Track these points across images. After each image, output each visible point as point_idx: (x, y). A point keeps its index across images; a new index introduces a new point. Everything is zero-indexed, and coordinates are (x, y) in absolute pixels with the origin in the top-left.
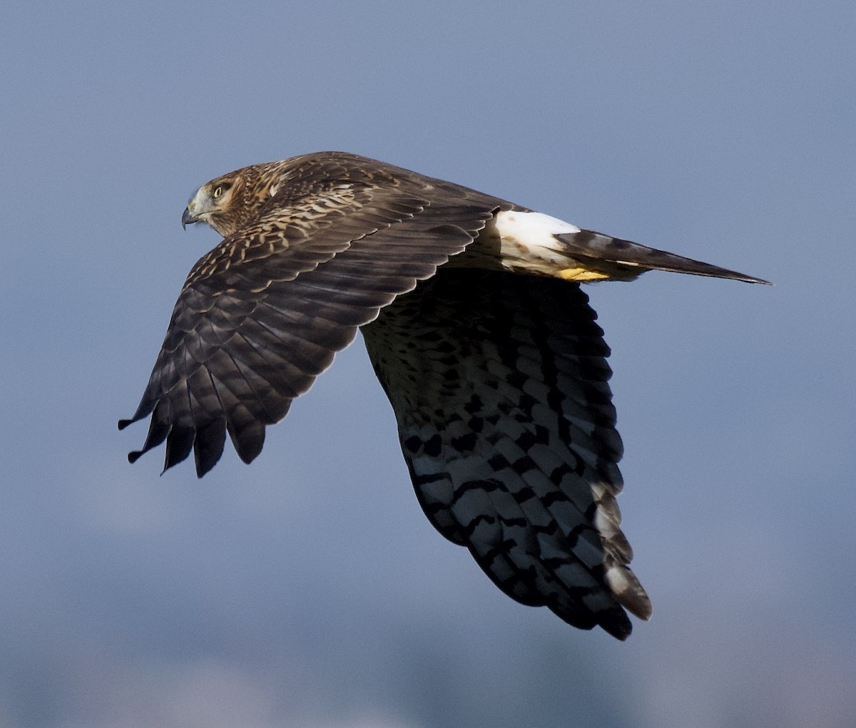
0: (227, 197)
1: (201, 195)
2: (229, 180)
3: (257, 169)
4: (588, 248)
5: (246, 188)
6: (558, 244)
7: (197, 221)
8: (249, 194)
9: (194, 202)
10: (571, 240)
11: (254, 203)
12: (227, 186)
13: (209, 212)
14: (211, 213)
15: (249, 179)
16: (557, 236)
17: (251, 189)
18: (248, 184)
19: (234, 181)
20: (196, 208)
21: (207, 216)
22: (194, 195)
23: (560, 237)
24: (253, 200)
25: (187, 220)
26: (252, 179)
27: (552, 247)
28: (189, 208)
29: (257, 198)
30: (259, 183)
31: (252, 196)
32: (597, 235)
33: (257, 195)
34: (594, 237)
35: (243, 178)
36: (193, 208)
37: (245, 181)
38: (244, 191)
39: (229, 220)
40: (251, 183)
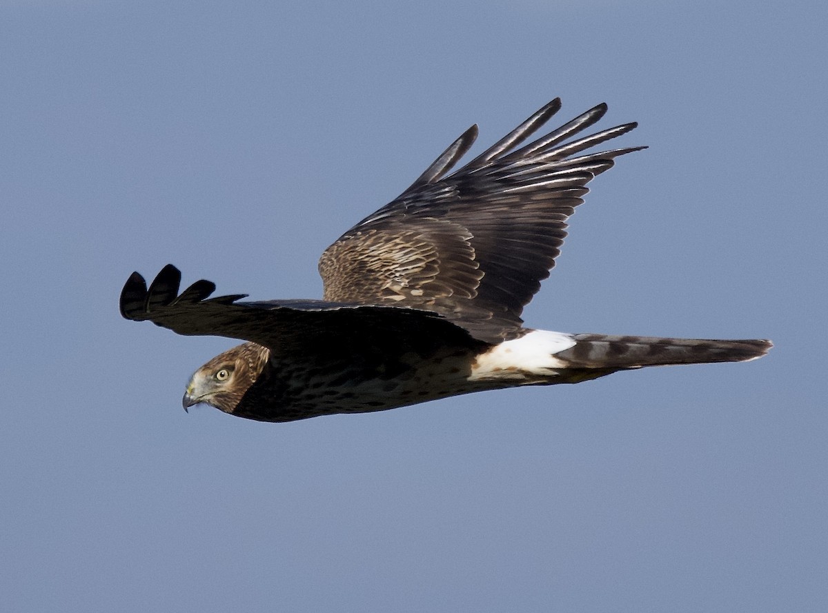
0: (229, 379)
1: (199, 379)
2: (230, 363)
3: (254, 349)
4: (589, 360)
5: (250, 369)
6: (560, 363)
7: (199, 403)
8: (255, 374)
9: (192, 386)
10: (571, 357)
12: (229, 368)
13: (211, 393)
14: (213, 395)
15: (251, 361)
16: (556, 355)
17: (254, 369)
18: (251, 365)
19: (235, 364)
20: (196, 391)
21: (209, 398)
22: (191, 380)
23: (560, 355)
25: (187, 403)
26: (252, 359)
28: (189, 392)
30: (260, 362)
32: (593, 343)
34: (591, 347)
35: (244, 360)
36: (192, 392)
37: (246, 362)
38: (248, 371)
40: (254, 363)
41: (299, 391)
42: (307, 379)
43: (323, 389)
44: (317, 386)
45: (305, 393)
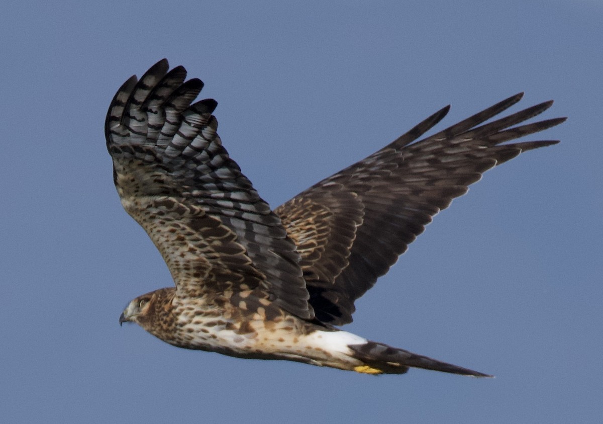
0: (146, 307)
2: (149, 297)
3: (166, 290)
5: (158, 301)
6: (350, 351)
7: (129, 321)
8: (159, 305)
9: (127, 309)
10: (359, 349)
11: (160, 312)
12: (147, 300)
14: (137, 316)
15: (160, 296)
16: (350, 346)
17: (160, 302)
18: (159, 299)
19: (151, 297)
20: (129, 312)
21: (134, 318)
22: (129, 304)
23: (353, 347)
24: (161, 309)
26: (162, 296)
27: (346, 353)
28: (124, 313)
29: (163, 309)
30: (165, 299)
31: (160, 306)
32: (377, 345)
33: (163, 306)
34: (375, 346)
35: (157, 295)
36: (127, 312)
37: (157, 297)
38: (156, 303)
39: (147, 320)
40: (161, 298)
41: (182, 325)
42: (193, 317)
43: (200, 327)
44: (198, 323)
45: (188, 326)
